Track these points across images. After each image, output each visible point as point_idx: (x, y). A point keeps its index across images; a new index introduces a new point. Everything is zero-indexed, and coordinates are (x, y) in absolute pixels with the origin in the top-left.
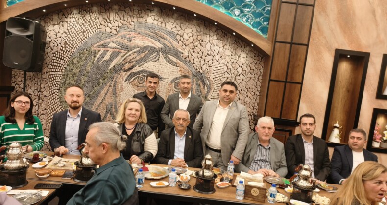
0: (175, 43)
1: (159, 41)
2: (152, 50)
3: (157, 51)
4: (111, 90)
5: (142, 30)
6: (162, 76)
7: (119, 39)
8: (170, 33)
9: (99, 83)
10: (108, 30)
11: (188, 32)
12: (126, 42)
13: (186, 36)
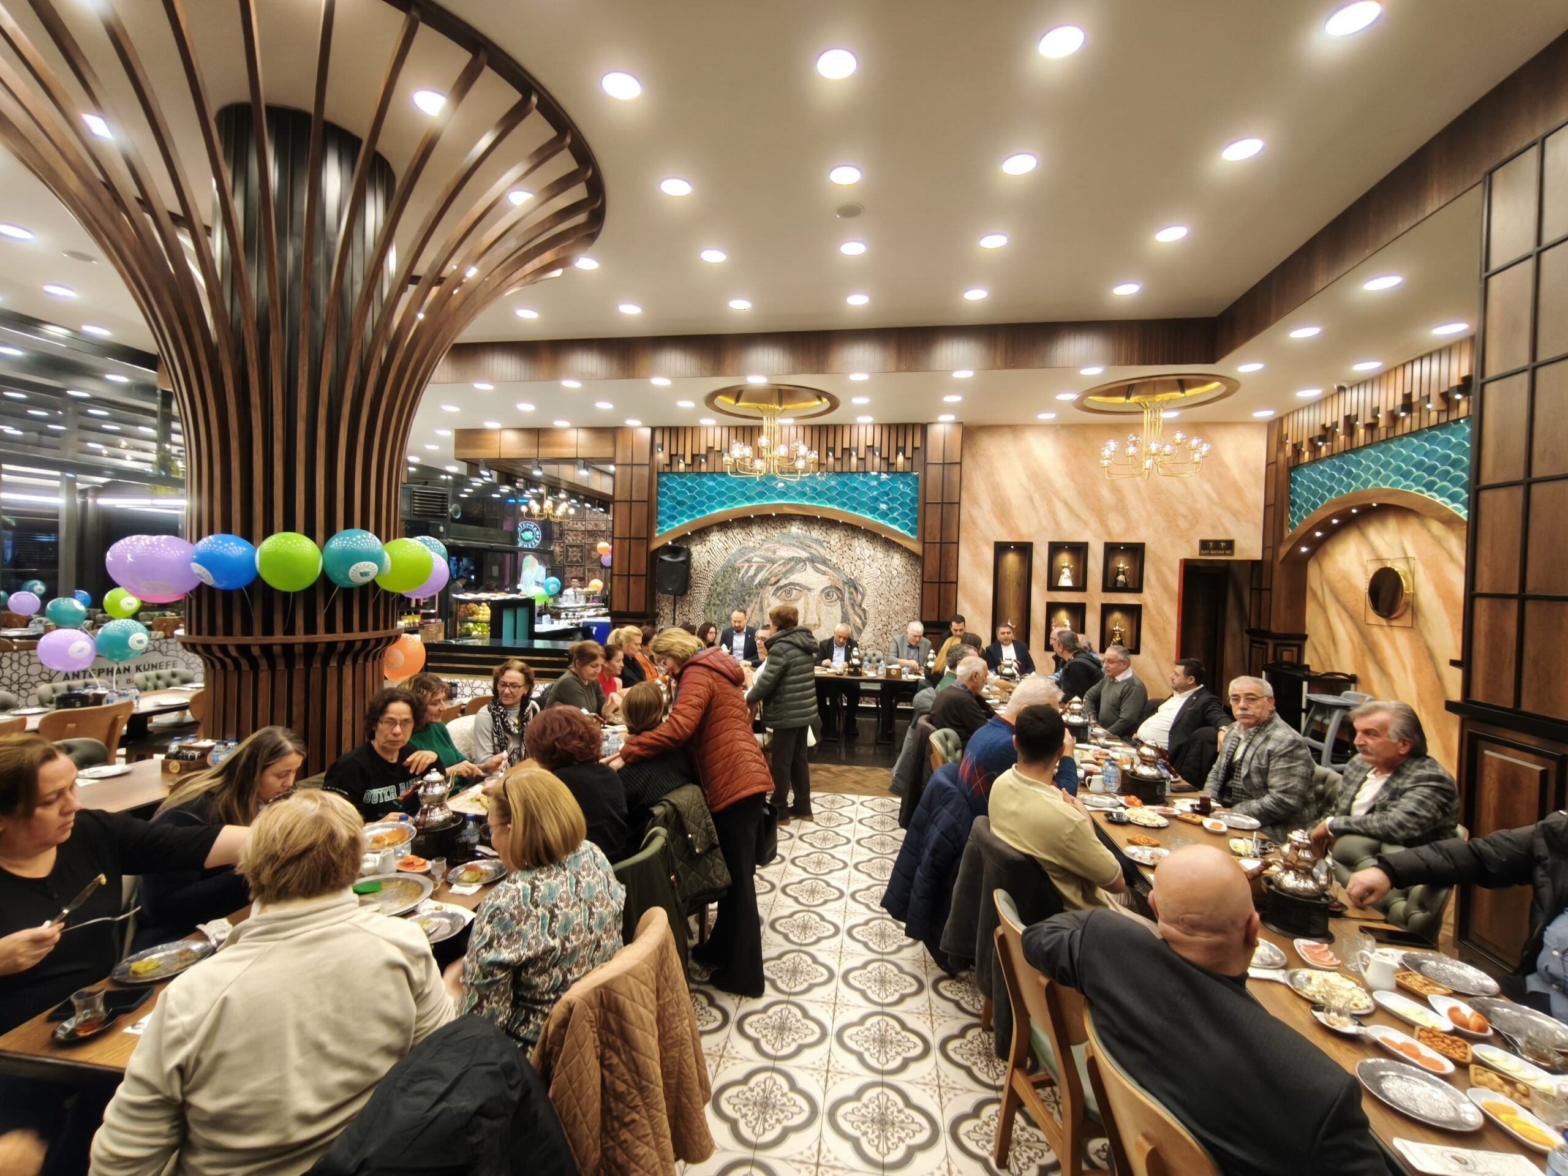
0: (822, 551)
1: (804, 550)
2: (798, 560)
3: (804, 561)
4: (757, 607)
5: (786, 541)
6: (811, 587)
7: (763, 553)
8: (817, 541)
9: (744, 601)
10: (751, 544)
11: (835, 538)
12: (770, 554)
13: (833, 542)
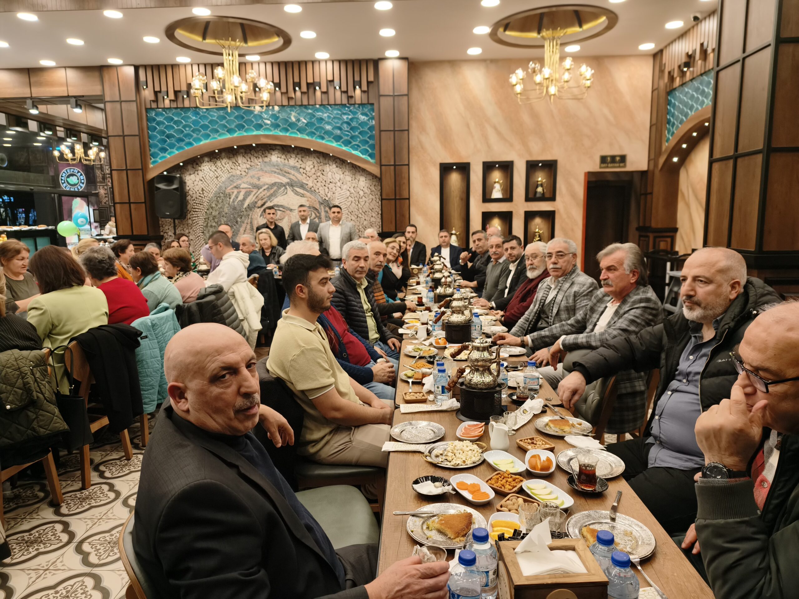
0: (299, 176)
1: (284, 176)
2: (280, 185)
3: (284, 186)
4: (248, 227)
5: (268, 168)
6: (292, 208)
7: (250, 180)
8: (294, 168)
9: (237, 222)
10: (238, 173)
11: (309, 164)
12: (255, 181)
13: (308, 169)
